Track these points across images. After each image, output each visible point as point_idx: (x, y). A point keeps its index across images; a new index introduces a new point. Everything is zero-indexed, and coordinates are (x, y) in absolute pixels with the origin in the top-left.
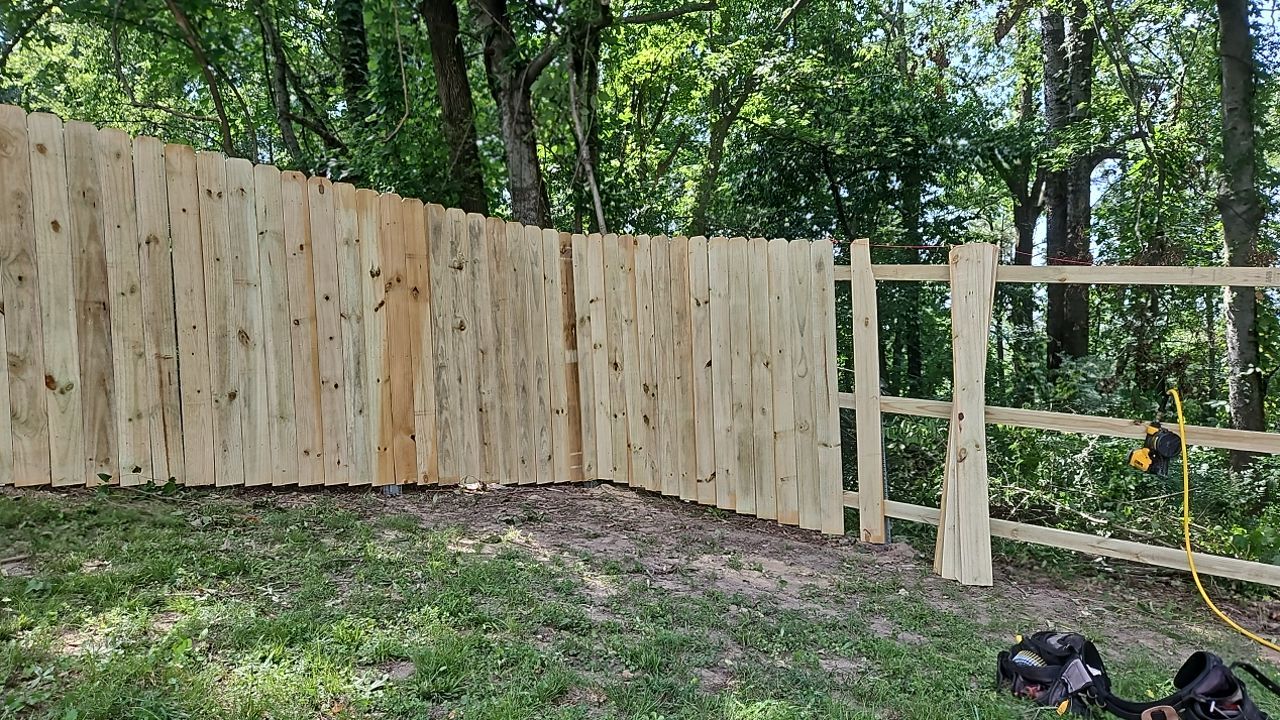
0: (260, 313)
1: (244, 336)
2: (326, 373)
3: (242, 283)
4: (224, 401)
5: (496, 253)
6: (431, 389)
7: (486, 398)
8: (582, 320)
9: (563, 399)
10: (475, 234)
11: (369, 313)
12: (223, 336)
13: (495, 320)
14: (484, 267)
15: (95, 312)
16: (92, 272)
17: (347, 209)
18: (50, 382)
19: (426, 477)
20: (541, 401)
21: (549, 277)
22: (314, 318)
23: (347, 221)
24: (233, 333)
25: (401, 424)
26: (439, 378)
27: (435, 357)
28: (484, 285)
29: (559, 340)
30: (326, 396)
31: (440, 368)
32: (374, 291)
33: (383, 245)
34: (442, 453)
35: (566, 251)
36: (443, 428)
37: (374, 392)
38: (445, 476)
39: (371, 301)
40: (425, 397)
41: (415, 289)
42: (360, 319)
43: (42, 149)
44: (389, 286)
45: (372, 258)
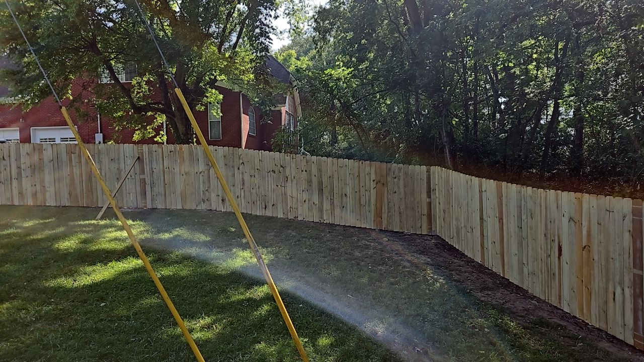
0: (348, 190)
1: (346, 195)
2: (362, 203)
3: (346, 184)
4: (342, 208)
5: (406, 174)
6: (386, 207)
7: (402, 210)
8: (433, 190)
9: (425, 212)
10: (400, 169)
11: (372, 190)
12: (342, 195)
13: (404, 190)
14: (402, 178)
15: (321, 191)
16: (320, 183)
17: (368, 166)
18: (314, 203)
19: (385, 228)
20: (418, 212)
21: (422, 179)
22: (360, 191)
23: (368, 169)
24: (344, 195)
25: (379, 215)
26: (388, 205)
27: (388, 200)
28: (402, 182)
29: (424, 196)
30: (362, 208)
31: (389, 203)
32: (373, 185)
33: (376, 174)
34: (389, 223)
35: (428, 171)
36: (389, 217)
37: (373, 208)
38: (390, 229)
39: (372, 187)
40: (385, 209)
41: (383, 184)
42: (370, 191)
43: (313, 162)
44: (377, 183)
45: (373, 177)
